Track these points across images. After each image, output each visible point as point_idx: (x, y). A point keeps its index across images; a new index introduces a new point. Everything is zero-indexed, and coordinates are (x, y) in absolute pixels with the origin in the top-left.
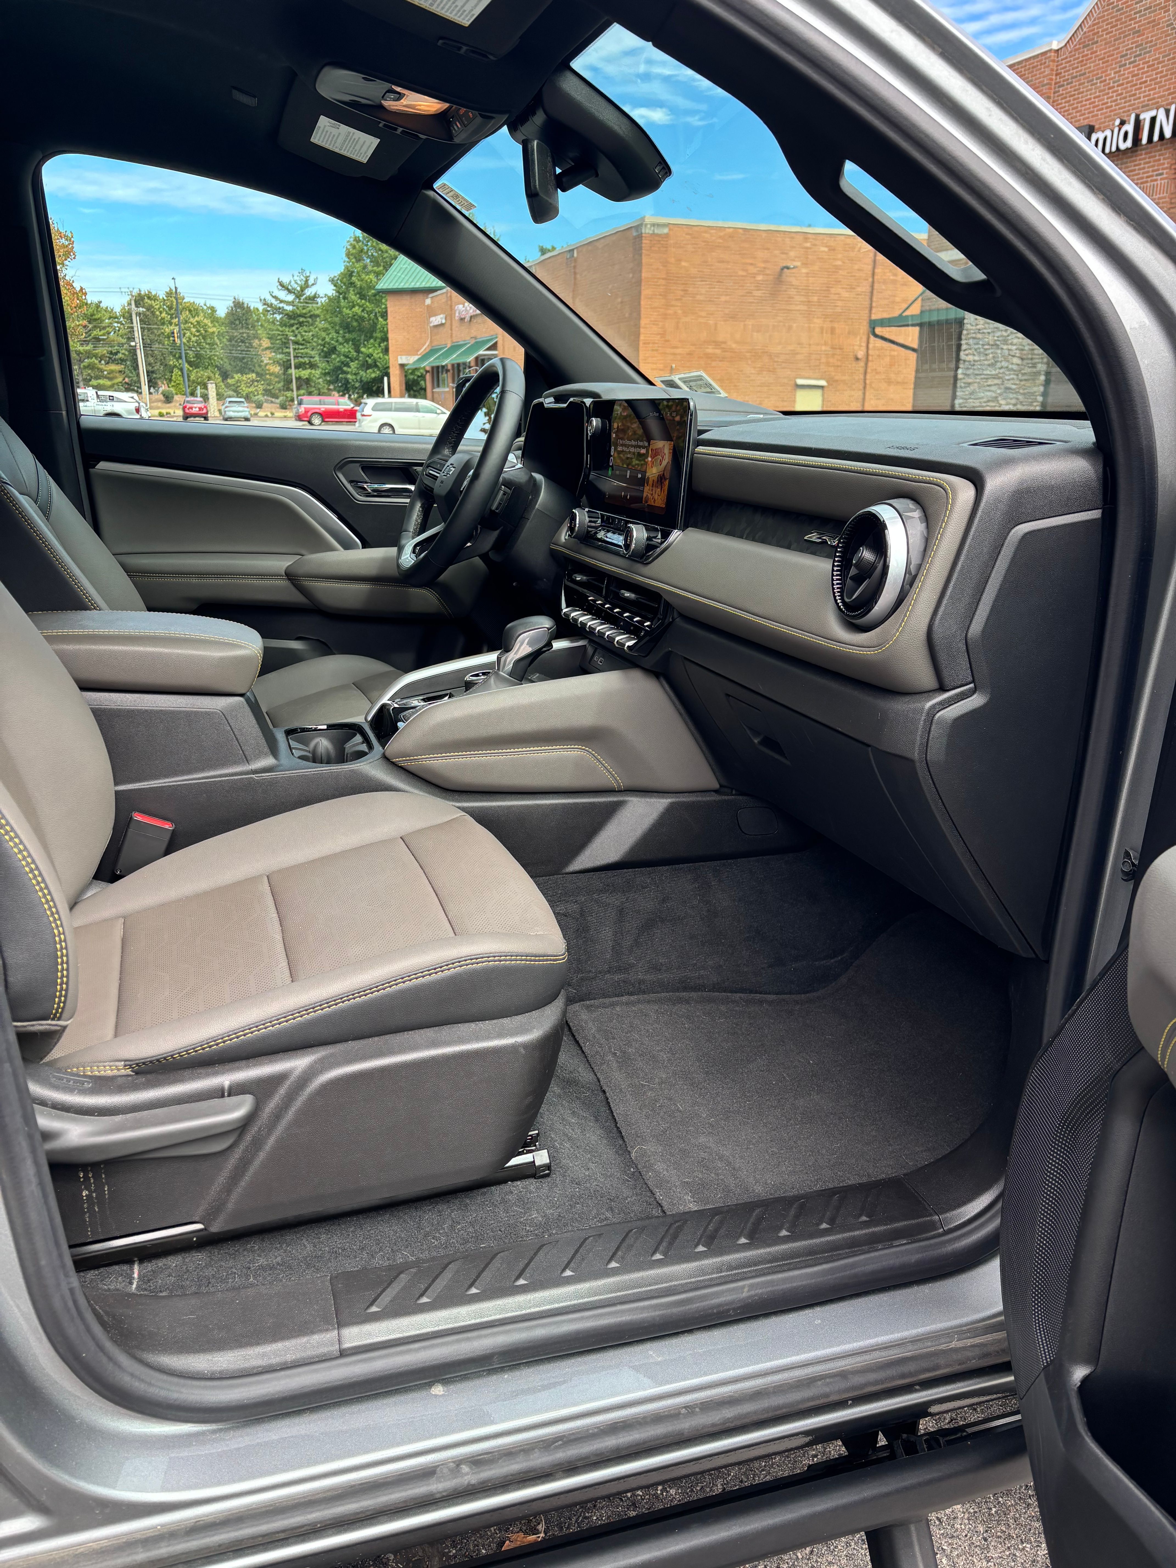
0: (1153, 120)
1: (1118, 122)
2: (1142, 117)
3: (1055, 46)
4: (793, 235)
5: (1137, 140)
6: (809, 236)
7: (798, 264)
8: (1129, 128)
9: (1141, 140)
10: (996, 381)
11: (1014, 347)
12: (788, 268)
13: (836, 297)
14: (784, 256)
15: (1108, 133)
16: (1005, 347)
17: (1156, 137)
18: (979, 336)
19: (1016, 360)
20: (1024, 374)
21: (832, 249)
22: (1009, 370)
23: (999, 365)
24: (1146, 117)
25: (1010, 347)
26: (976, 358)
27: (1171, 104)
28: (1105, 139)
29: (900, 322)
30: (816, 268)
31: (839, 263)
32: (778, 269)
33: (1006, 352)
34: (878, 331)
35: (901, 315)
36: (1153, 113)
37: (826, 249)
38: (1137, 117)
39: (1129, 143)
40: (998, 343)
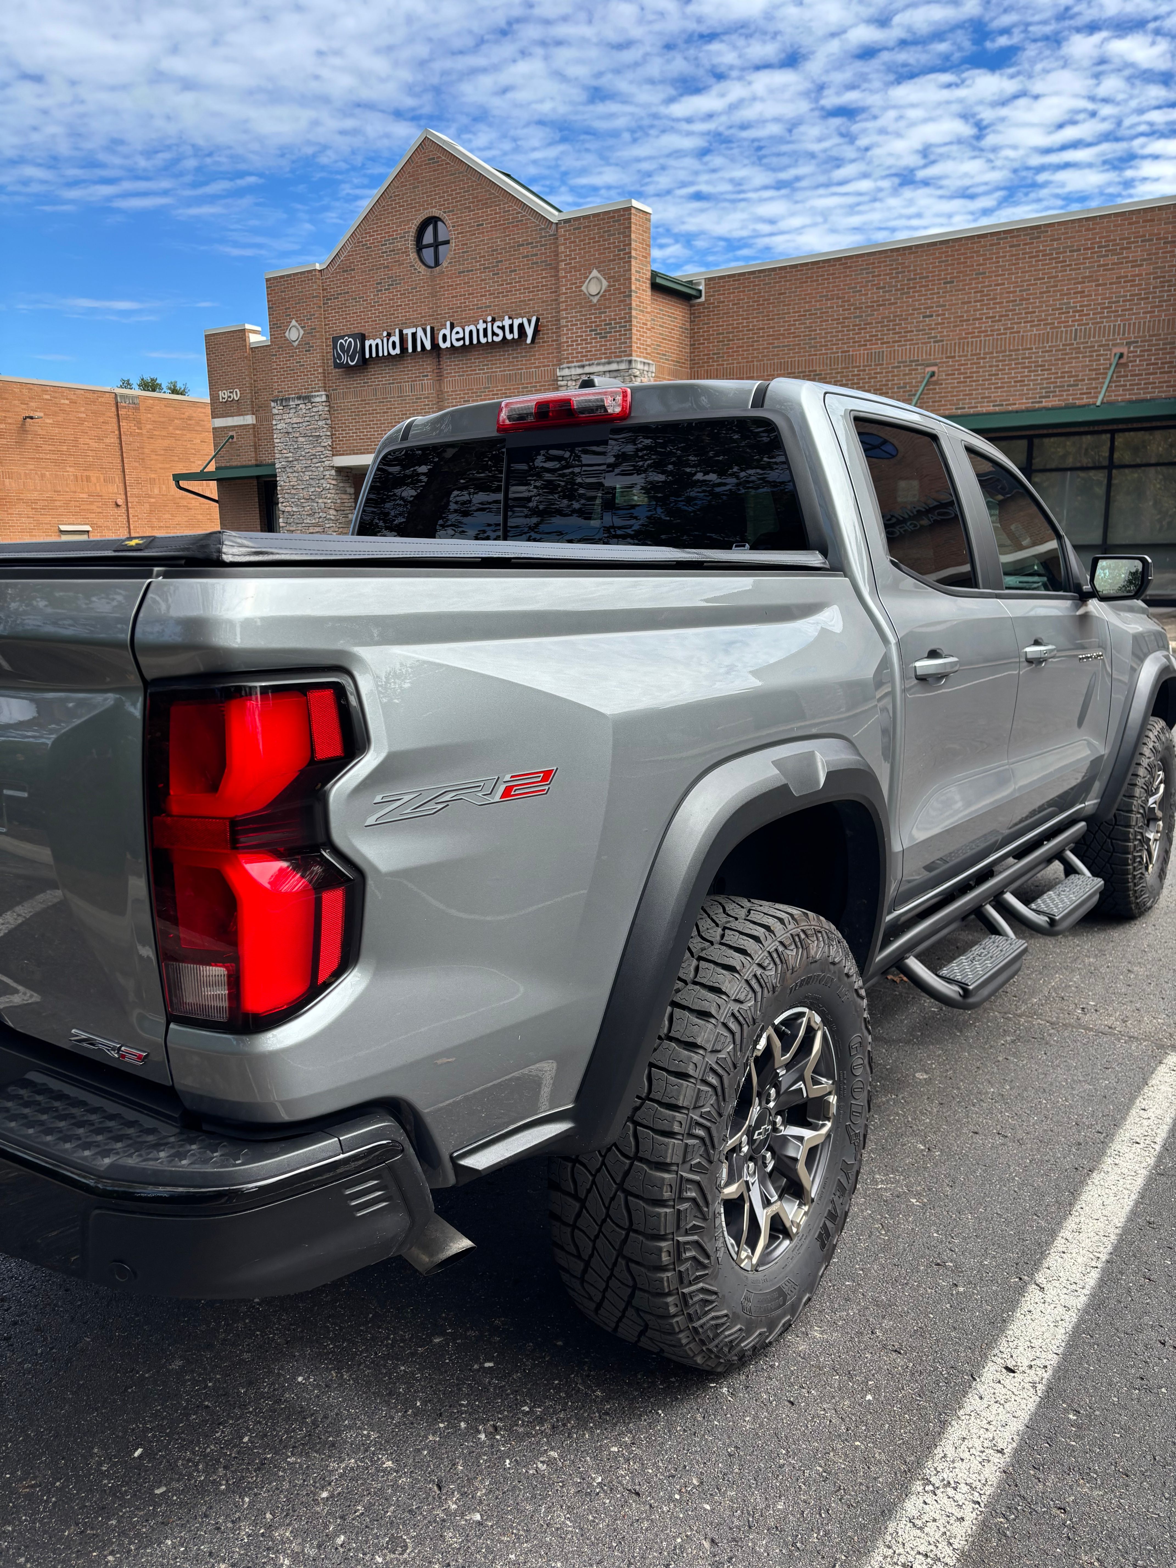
0: (414, 335)
1: (385, 334)
2: (405, 332)
3: (318, 267)
4: (31, 387)
5: (404, 349)
6: (48, 388)
7: (42, 414)
8: (396, 338)
9: (407, 349)
10: (317, 529)
11: (329, 501)
12: (31, 418)
13: (86, 447)
14: (24, 406)
15: (379, 341)
16: (320, 501)
17: (419, 349)
18: (293, 491)
19: (332, 512)
20: (340, 523)
21: (73, 402)
22: (328, 520)
23: (317, 515)
24: (408, 332)
25: (325, 500)
26: (294, 509)
27: (426, 324)
28: (377, 345)
29: (202, 476)
30: (60, 419)
31: (83, 415)
32: (20, 418)
33: (323, 505)
34: (183, 484)
35: (202, 471)
36: (414, 330)
37: (67, 402)
38: (401, 332)
39: (398, 351)
40: (313, 497)
